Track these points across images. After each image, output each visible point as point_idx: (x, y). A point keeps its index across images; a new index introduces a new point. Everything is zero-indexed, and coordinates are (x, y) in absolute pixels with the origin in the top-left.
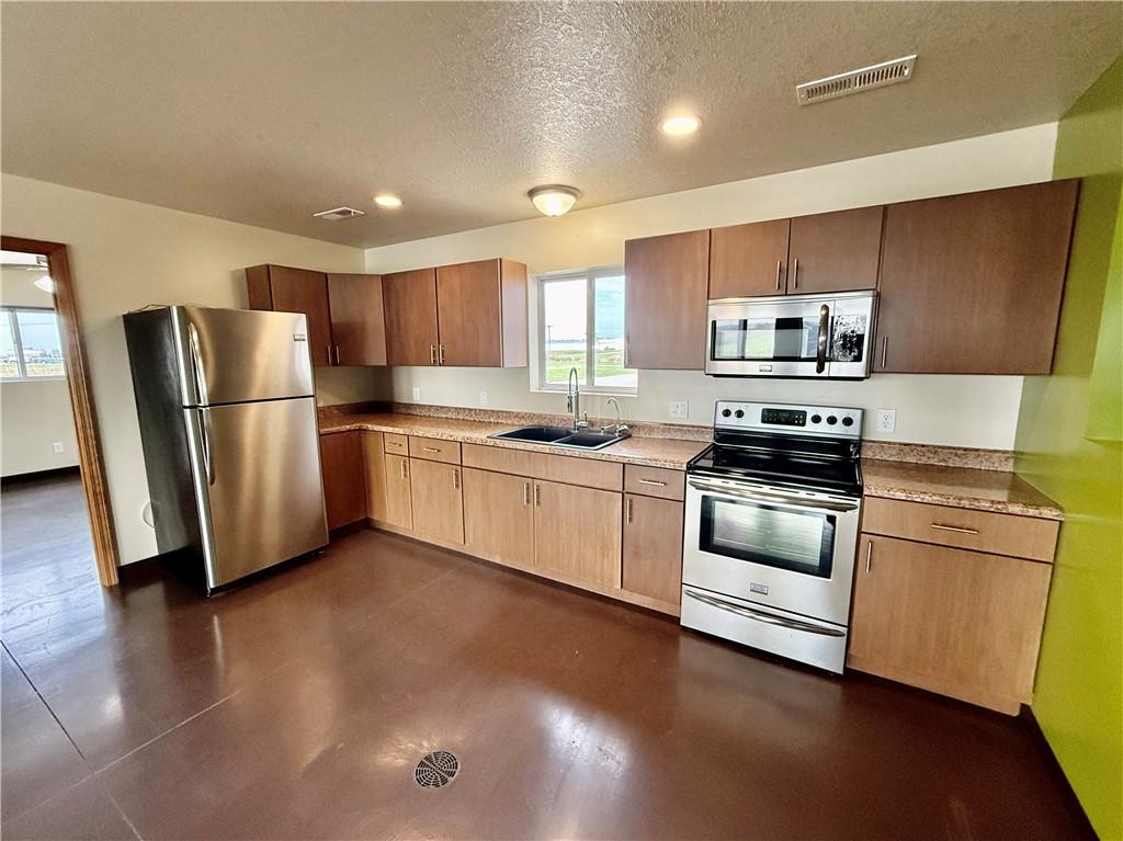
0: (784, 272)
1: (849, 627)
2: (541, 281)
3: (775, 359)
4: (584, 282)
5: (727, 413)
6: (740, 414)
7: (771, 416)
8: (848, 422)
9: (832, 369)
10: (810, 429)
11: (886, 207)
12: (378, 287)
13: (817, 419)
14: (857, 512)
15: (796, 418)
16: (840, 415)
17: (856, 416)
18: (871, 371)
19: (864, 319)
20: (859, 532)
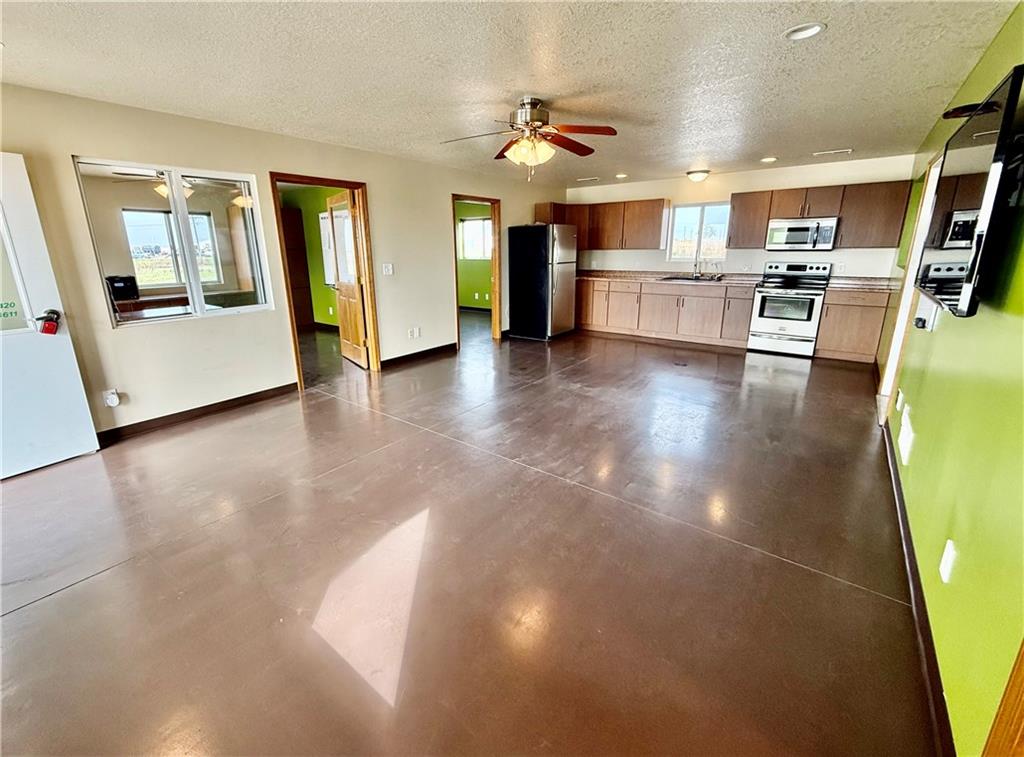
0: (803, 209)
1: (816, 338)
2: (674, 208)
3: (786, 243)
4: (699, 208)
5: (771, 267)
6: (777, 267)
7: (790, 268)
8: (824, 269)
9: (818, 247)
10: (808, 272)
11: (845, 186)
12: (587, 211)
13: (811, 268)
14: (822, 297)
15: (803, 268)
16: (821, 266)
17: (828, 267)
18: (834, 248)
19: (832, 228)
20: (823, 303)
